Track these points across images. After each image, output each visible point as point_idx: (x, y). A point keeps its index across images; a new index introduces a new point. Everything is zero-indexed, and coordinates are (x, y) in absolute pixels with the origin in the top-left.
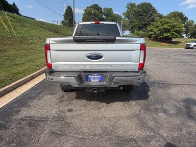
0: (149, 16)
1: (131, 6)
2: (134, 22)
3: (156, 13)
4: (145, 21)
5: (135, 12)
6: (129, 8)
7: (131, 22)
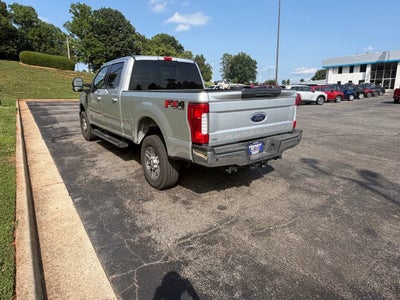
0: (121, 36)
1: (81, 11)
2: (95, 47)
3: (133, 33)
4: (116, 46)
5: (92, 24)
6: (76, 15)
7: (88, 46)
